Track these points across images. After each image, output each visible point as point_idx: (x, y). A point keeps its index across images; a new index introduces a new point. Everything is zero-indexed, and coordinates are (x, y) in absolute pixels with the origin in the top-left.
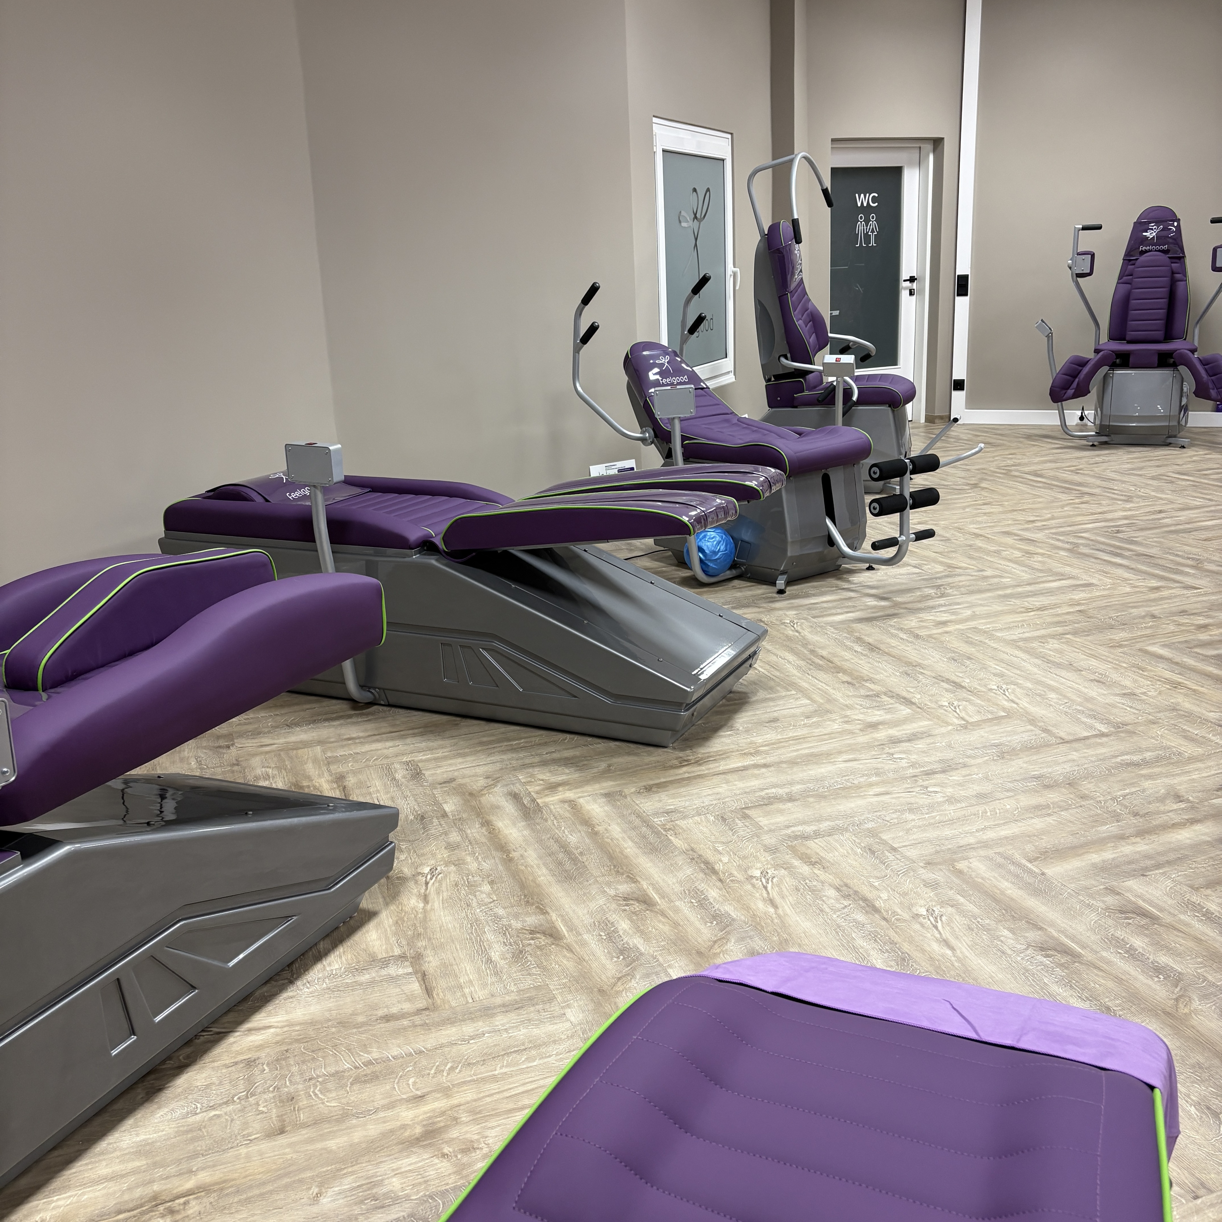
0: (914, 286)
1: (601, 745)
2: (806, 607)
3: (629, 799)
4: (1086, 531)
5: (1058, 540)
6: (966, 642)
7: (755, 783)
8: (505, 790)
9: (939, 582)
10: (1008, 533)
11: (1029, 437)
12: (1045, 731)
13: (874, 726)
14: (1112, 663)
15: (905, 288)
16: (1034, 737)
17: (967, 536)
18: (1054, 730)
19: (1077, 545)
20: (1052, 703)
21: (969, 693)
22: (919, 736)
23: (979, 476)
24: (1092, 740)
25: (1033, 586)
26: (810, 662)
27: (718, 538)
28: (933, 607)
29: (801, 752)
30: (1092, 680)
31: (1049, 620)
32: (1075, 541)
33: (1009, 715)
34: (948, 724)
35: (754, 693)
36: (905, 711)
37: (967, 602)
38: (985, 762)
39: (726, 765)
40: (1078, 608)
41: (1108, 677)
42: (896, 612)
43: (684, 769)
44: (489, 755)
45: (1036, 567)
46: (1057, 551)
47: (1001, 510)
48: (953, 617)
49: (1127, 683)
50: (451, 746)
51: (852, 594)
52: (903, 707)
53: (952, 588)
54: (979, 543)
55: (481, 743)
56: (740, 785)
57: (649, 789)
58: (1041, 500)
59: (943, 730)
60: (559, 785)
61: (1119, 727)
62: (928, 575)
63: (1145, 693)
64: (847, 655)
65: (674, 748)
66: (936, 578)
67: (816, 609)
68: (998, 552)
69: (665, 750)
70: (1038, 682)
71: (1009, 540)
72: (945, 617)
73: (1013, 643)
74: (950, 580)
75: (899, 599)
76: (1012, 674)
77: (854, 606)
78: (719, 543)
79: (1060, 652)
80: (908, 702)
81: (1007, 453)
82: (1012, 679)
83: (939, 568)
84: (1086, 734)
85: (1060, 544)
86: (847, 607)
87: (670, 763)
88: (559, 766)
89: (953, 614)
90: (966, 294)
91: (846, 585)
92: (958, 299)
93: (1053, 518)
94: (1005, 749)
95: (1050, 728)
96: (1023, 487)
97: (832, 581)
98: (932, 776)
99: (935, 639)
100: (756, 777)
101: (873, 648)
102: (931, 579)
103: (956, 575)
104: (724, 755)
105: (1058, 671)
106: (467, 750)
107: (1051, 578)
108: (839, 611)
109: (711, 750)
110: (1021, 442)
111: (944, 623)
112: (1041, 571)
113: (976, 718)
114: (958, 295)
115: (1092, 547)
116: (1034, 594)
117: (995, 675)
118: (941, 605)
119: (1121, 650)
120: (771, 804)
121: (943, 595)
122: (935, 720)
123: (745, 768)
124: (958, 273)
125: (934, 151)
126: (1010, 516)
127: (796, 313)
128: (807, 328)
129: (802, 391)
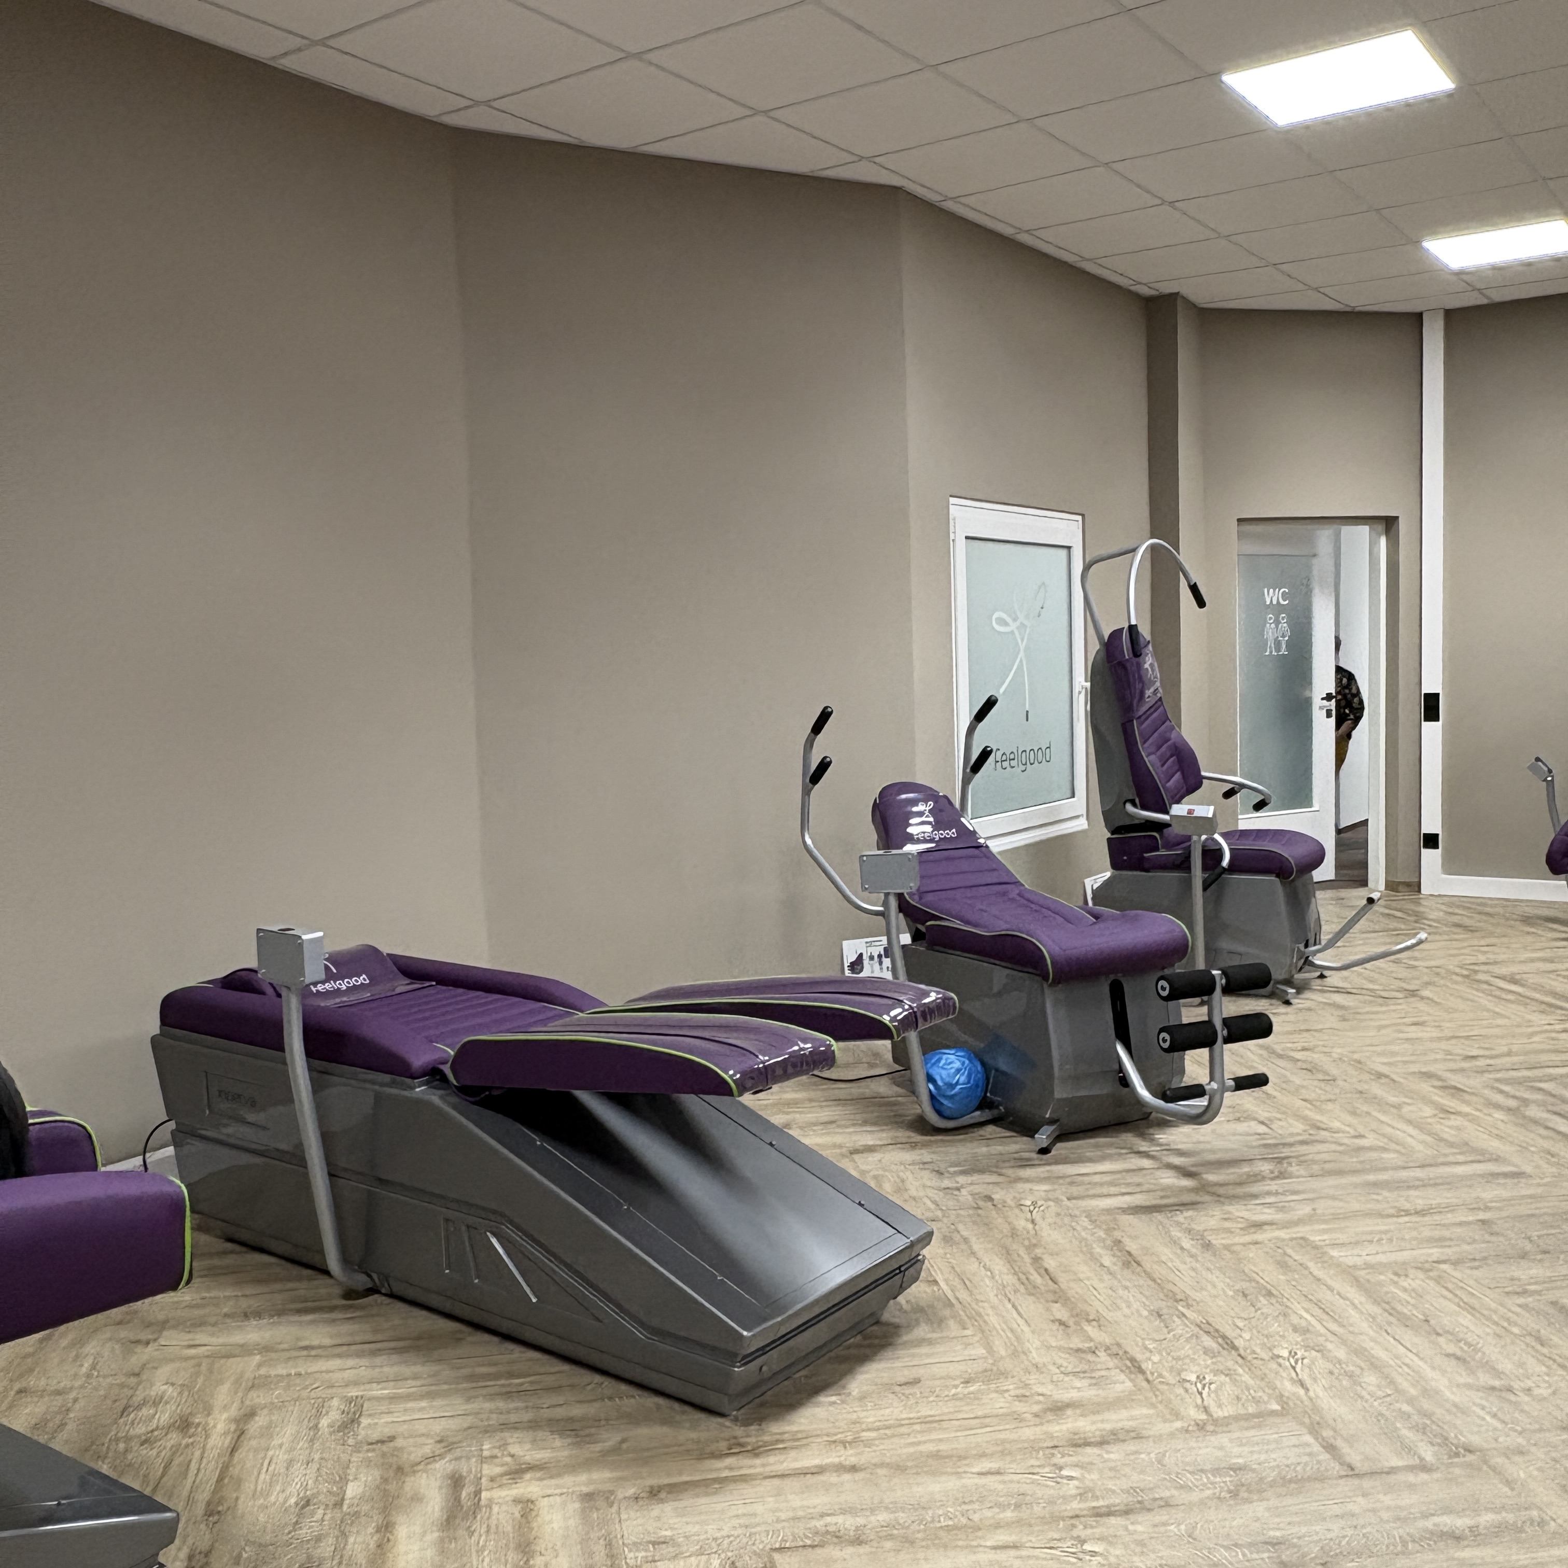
1: (635, 1400)
2: (1068, 1180)
3: (614, 1509)
4: (1552, 1078)
5: (1501, 1092)
6: (1278, 1263)
7: (819, 1501)
8: (450, 1468)
9: (1286, 1152)
10: (1428, 1076)
11: (1527, 920)
12: (1330, 1448)
13: (1058, 1409)
14: (1496, 1324)
16: (1305, 1459)
17: (1366, 1077)
18: (1345, 1449)
19: (1525, 1102)
20: (1364, 1393)
21: (1240, 1360)
22: (1121, 1437)
23: (1426, 979)
24: (1402, 1477)
25: (1427, 1169)
26: (1023, 1277)
27: (957, 1065)
28: (1255, 1196)
29: (922, 1448)
30: (1448, 1355)
31: (1427, 1233)
32: (1527, 1095)
33: (1286, 1409)
34: (1177, 1416)
35: (910, 1327)
36: (1123, 1384)
37: (1314, 1191)
38: (1202, 1503)
39: (796, 1460)
40: (1482, 1216)
41: (1476, 1351)
42: (1198, 1199)
43: (729, 1461)
44: (469, 1400)
45: (1446, 1136)
46: (1492, 1111)
47: (1435, 1035)
48: (1279, 1217)
49: (1506, 1366)
50: (429, 1376)
51: (1146, 1163)
52: (1122, 1377)
53: (1300, 1163)
54: (1376, 1089)
55: (471, 1378)
56: (796, 1501)
57: (654, 1493)
58: (1499, 1021)
59: (1166, 1428)
60: (531, 1468)
61: (1457, 1455)
62: (1275, 1138)
63: (1529, 1390)
64: (1084, 1270)
65: (736, 1420)
66: (1284, 1145)
67: (1082, 1184)
68: (1398, 1107)
69: (720, 1420)
70: (1360, 1352)
71: (1425, 1087)
72: (1267, 1215)
73: (1348, 1272)
74: (1303, 1149)
75: (1211, 1177)
76: (1323, 1331)
77: (1139, 1185)
78: (958, 1071)
79: (1419, 1295)
80: (1135, 1367)
81: (1483, 942)
82: (1321, 1339)
83: (1298, 1127)
84: (1396, 1462)
85: (1499, 1098)
86: (1128, 1184)
87: (713, 1447)
88: (552, 1432)
89: (1282, 1209)
90: (1436, 719)
91: (1144, 1146)
92: (1426, 726)
93: (1509, 1054)
94: (1247, 1477)
95: (1339, 1443)
96: (1485, 1001)
97: (1128, 1138)
98: (1105, 1519)
99: (1232, 1252)
100: (827, 1487)
101: (1130, 1261)
102: (1276, 1145)
103: (1317, 1141)
104: (800, 1441)
105: (1400, 1331)
106: (445, 1387)
107: (1461, 1158)
108: (1113, 1190)
109: (787, 1428)
110: (1511, 927)
111: (1258, 1226)
112: (1451, 1145)
113: (1228, 1411)
114: (1425, 720)
115: (1550, 1108)
116: (1424, 1184)
117: (1295, 1329)
118: (1269, 1193)
119: (1521, 1300)
120: (821, 1545)
121: (1282, 1175)
122: (1160, 1407)
123: (820, 1470)
124: (1426, 689)
125: (1387, 531)
126: (1444, 1045)
127: (1146, 745)
128: (1166, 766)
129: (1156, 849)
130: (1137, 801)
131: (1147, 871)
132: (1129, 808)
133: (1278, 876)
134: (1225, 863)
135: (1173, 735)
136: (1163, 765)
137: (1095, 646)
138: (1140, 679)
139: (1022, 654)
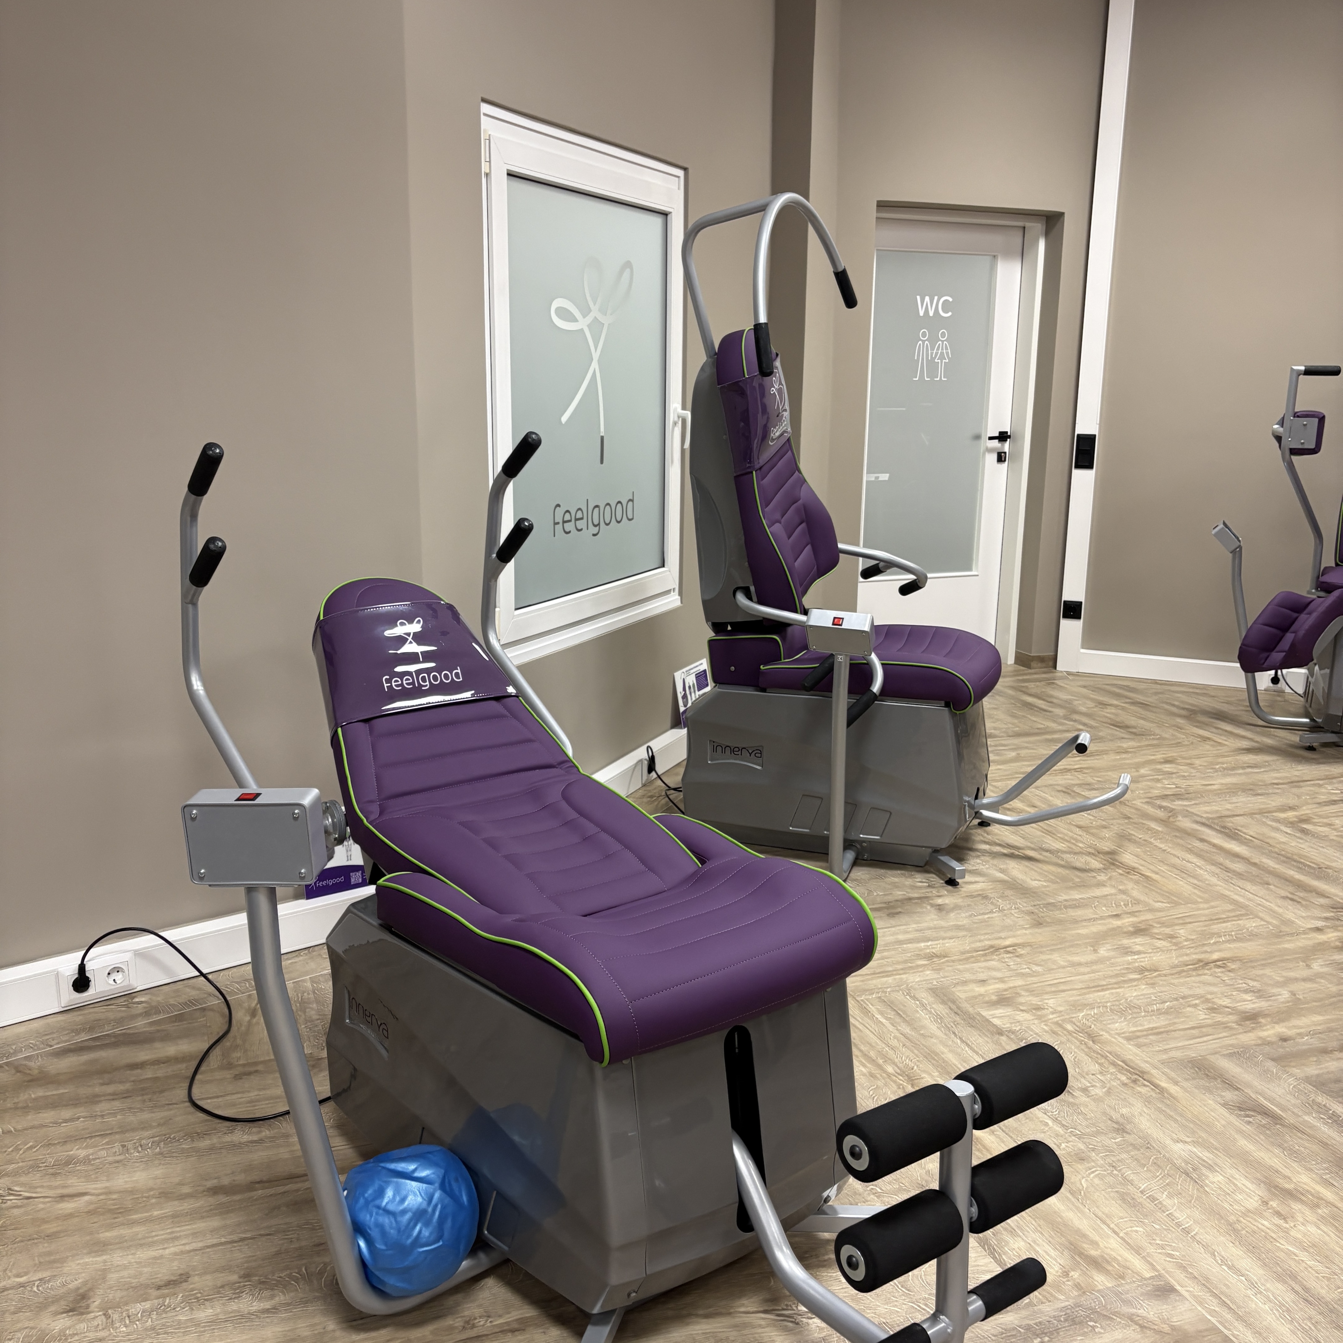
0: (1006, 447)
15: (990, 450)
90: (1090, 466)
92: (1077, 474)
110: (1179, 728)
114: (1077, 467)
124: (1079, 430)
125: (1047, 234)
127: (767, 509)
128: (792, 538)
129: (777, 658)
130: (752, 589)
131: (764, 690)
132: (741, 598)
133: (947, 705)
134: (876, 687)
135: (803, 492)
136: (789, 537)
137: (700, 358)
138: (764, 409)
139: (595, 365)
